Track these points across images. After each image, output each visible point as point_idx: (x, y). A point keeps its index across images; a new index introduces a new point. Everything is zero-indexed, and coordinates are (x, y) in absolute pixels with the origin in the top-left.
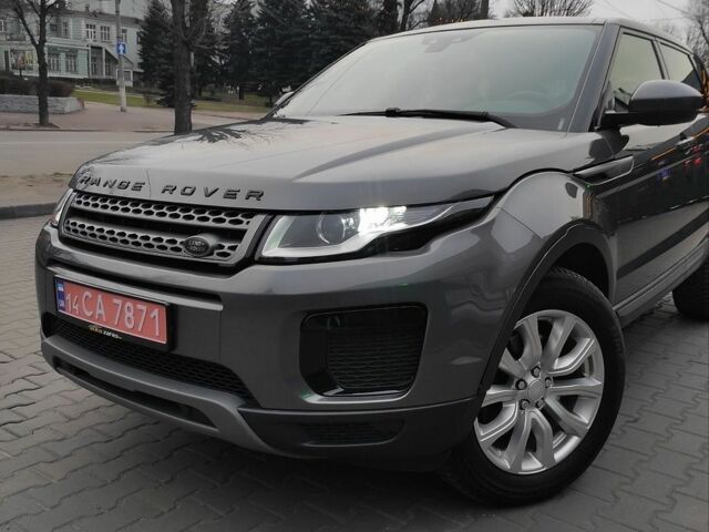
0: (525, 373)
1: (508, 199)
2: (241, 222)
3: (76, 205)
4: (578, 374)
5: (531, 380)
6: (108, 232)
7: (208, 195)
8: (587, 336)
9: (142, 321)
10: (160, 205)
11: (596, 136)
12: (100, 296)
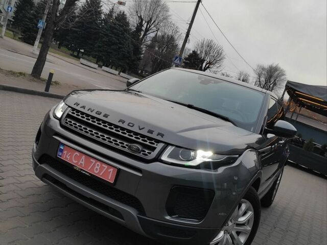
2: (154, 144)
3: (69, 113)
4: (243, 225)
5: (230, 223)
6: (89, 130)
7: (140, 129)
8: (251, 211)
10: (116, 126)
11: (260, 136)
12: (84, 156)
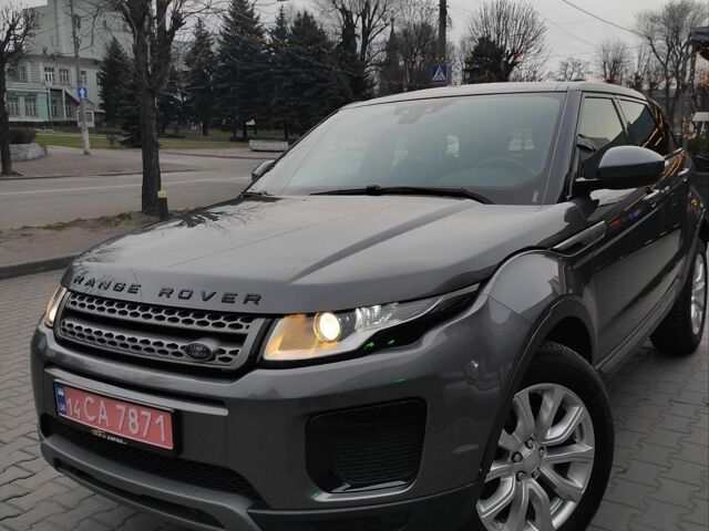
0: (520, 446)
1: (498, 278)
2: (241, 327)
3: (71, 306)
4: (570, 441)
5: (526, 452)
6: (106, 335)
7: (205, 299)
8: (576, 404)
9: (147, 426)
10: (158, 308)
12: (102, 402)
